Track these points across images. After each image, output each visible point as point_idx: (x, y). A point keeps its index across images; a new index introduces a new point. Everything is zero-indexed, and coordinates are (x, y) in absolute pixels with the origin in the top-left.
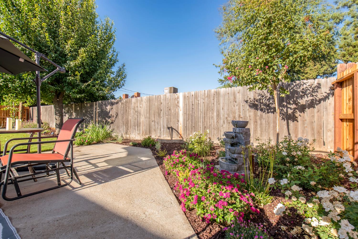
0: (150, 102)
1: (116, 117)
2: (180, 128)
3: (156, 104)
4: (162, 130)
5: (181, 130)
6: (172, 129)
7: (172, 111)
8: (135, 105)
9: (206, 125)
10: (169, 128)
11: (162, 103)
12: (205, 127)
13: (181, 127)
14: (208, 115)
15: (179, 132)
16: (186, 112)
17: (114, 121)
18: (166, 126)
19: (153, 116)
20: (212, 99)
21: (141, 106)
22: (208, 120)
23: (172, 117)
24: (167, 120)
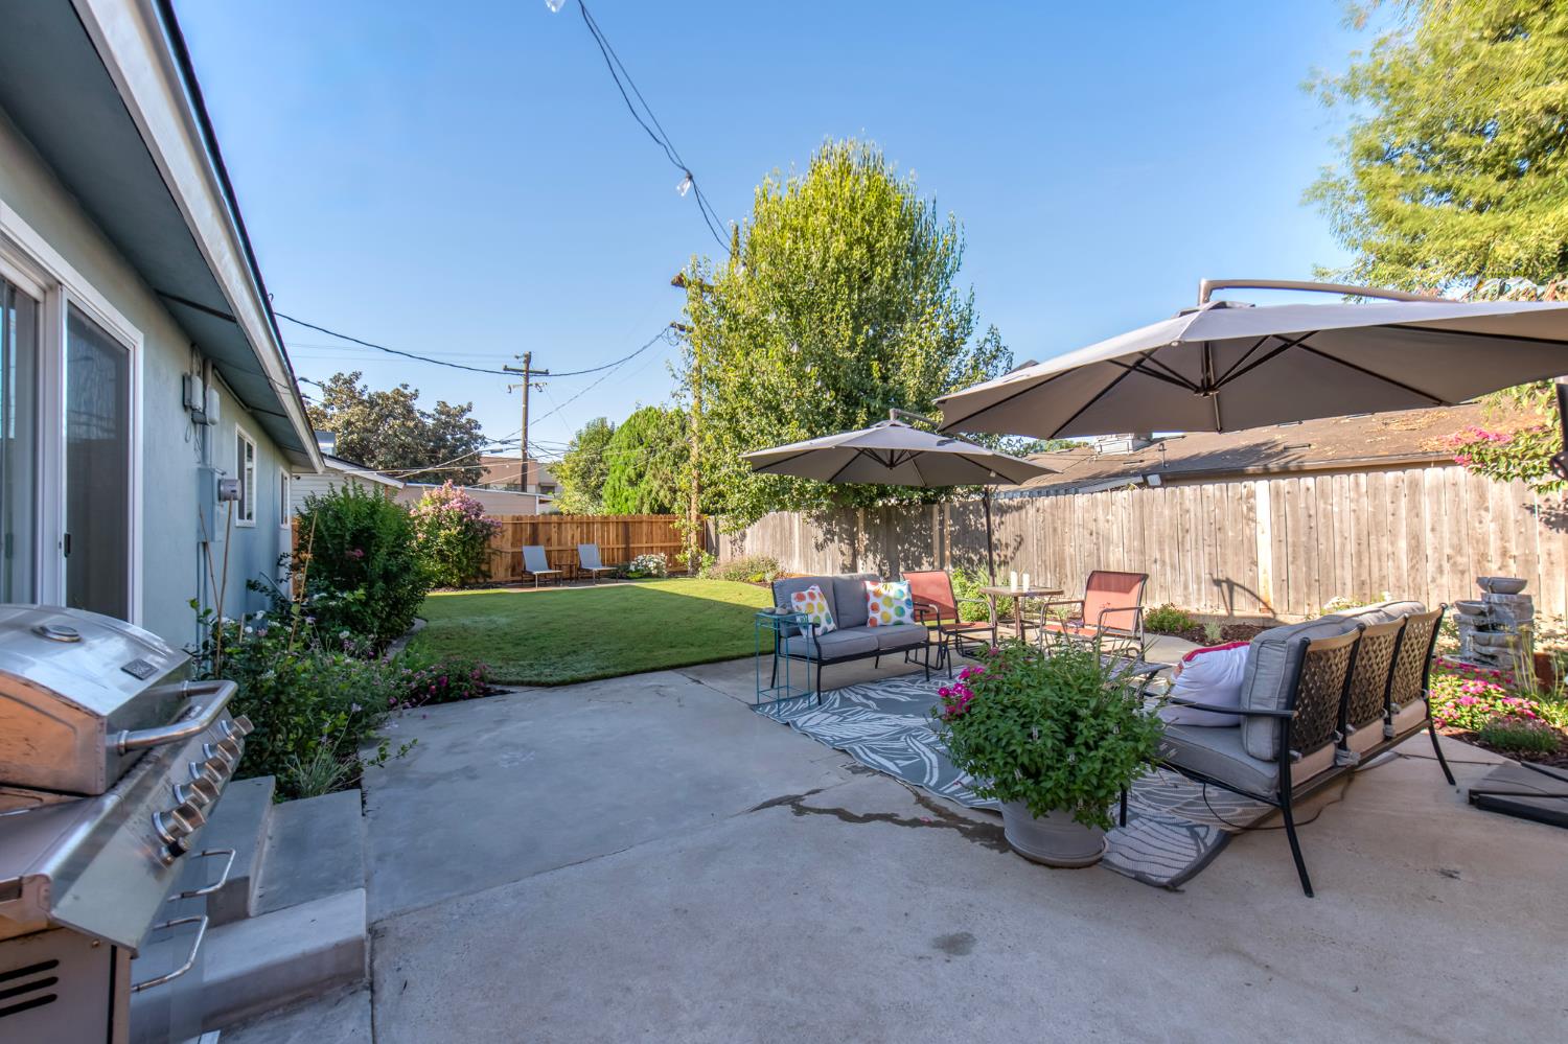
0: (1142, 507)
1: (1017, 549)
2: (1261, 584)
3: (1166, 512)
4: (1193, 587)
5: (1266, 588)
6: (1231, 585)
7: (1230, 534)
8: (1086, 515)
9: (1365, 576)
10: (1218, 583)
11: (1188, 511)
12: (1363, 583)
13: (1267, 581)
14: (1374, 548)
15: (1261, 593)
16: (1283, 537)
17: (1012, 558)
18: (1205, 576)
19: (1155, 546)
20: (1388, 499)
21: (1110, 517)
22: (1375, 564)
23: (1229, 552)
24: (1210, 560)
